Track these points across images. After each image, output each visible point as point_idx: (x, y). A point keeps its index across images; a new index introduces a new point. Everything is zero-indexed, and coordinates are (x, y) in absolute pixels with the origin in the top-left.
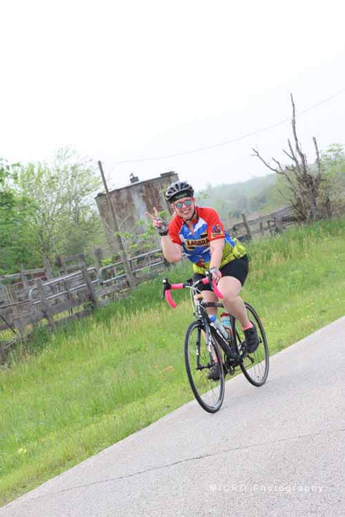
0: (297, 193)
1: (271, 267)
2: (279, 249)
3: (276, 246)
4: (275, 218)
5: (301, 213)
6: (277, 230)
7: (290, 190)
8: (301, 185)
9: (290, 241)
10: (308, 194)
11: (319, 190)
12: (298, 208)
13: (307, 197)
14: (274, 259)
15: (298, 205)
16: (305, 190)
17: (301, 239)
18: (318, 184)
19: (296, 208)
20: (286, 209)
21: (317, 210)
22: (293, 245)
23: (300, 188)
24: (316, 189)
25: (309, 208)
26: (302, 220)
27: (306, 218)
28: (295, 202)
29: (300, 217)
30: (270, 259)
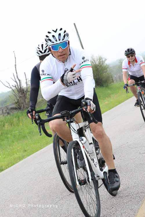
0: (17, 97)
1: (5, 130)
2: (9, 122)
3: (8, 120)
4: (7, 108)
5: (19, 105)
6: (8, 113)
7: (14, 96)
8: (19, 93)
9: (13, 118)
10: (22, 97)
11: (27, 95)
12: (18, 104)
13: (22, 99)
14: (6, 126)
15: (18, 102)
16: (21, 96)
17: (18, 117)
18: (27, 93)
19: (16, 103)
20: (12, 104)
21: (26, 104)
22: (15, 120)
23: (19, 94)
24: (25, 95)
25: (23, 103)
26: (20, 109)
27: (21, 108)
28: (16, 101)
29: (18, 108)
30: (4, 126)
